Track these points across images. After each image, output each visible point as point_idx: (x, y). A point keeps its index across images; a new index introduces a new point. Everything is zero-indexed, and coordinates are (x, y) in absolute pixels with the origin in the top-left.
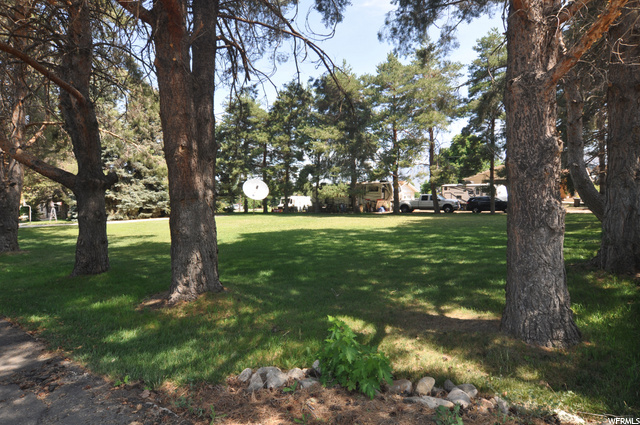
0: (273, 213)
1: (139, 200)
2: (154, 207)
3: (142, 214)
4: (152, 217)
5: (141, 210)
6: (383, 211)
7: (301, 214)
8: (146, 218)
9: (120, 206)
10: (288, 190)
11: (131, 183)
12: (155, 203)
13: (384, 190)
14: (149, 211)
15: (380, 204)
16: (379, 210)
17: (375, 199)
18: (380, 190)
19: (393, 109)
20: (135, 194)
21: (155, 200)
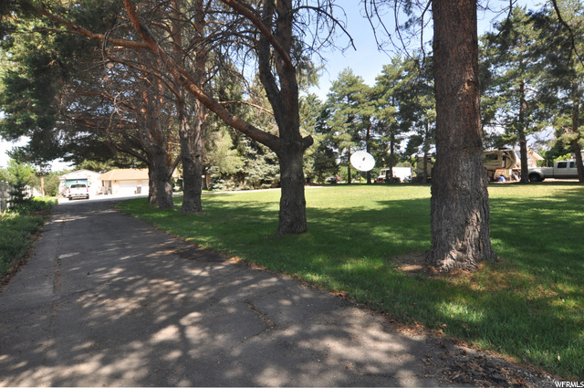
0: (375, 184)
1: (261, 173)
2: (272, 179)
3: (263, 185)
4: (271, 187)
5: (262, 181)
6: (504, 181)
7: (406, 184)
8: (266, 188)
9: (247, 178)
10: (392, 161)
11: (255, 158)
12: (273, 176)
13: (504, 158)
14: (269, 182)
15: (498, 173)
16: (498, 179)
17: (494, 167)
18: (500, 159)
19: (523, 66)
20: (258, 168)
21: (273, 173)
